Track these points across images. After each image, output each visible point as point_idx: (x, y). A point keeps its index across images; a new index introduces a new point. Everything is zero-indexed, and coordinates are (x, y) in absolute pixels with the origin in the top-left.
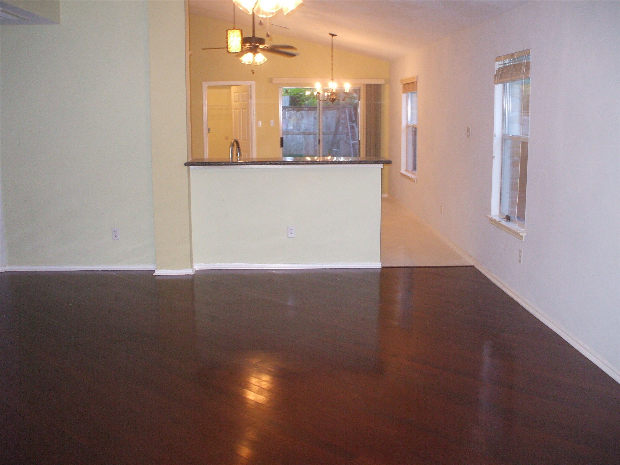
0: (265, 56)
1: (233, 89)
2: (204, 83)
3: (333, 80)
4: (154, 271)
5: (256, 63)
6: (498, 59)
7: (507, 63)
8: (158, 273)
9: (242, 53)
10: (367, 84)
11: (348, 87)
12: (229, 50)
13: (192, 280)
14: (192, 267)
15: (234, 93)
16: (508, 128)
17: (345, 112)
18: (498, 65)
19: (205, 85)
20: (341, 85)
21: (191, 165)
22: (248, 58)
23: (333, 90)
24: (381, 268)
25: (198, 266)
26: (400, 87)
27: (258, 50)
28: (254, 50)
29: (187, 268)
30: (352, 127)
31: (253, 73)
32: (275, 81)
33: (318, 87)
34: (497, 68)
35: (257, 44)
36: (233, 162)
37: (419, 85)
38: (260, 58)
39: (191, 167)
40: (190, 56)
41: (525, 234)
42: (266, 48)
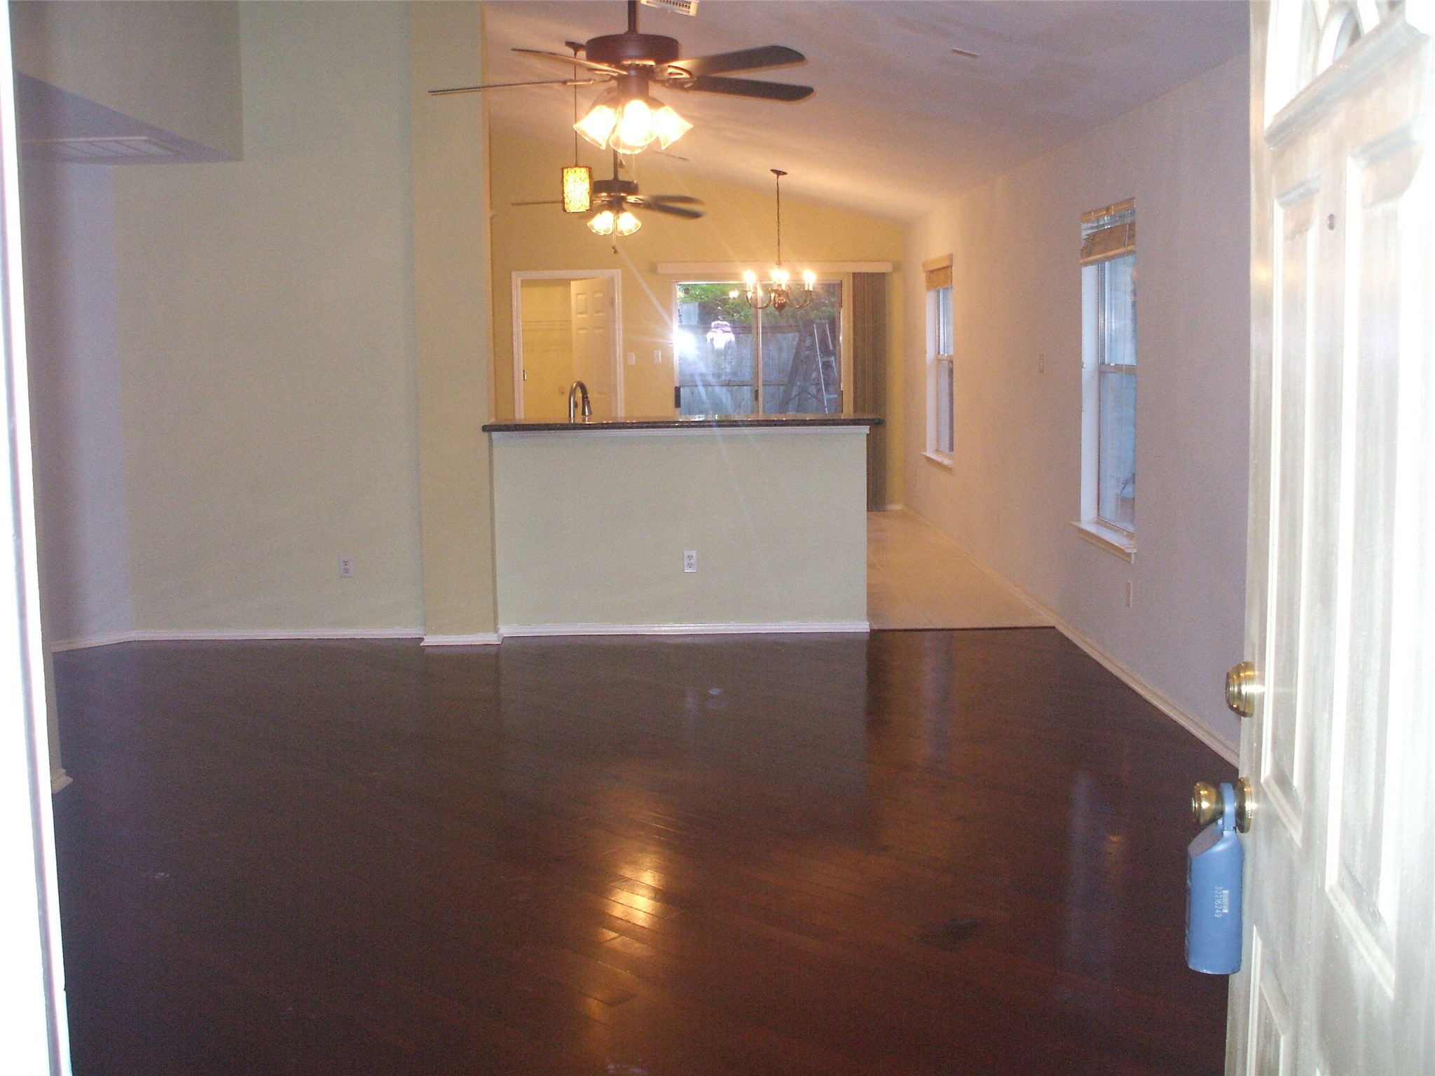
0: (638, 217)
1: (575, 286)
2: (514, 274)
3: (779, 264)
4: (422, 639)
5: (622, 232)
6: (1085, 216)
7: (1104, 225)
8: (429, 640)
9: (592, 211)
10: (854, 274)
11: (810, 278)
12: (566, 206)
13: (497, 655)
14: (496, 630)
15: (577, 294)
16: (1111, 350)
17: (812, 334)
18: (1086, 230)
19: (517, 278)
20: (796, 274)
21: (493, 430)
22: (603, 223)
23: (780, 285)
24: (869, 631)
25: (506, 630)
26: (922, 277)
27: (624, 205)
28: (616, 205)
29: (485, 631)
30: (827, 365)
31: (615, 252)
32: (662, 269)
33: (749, 278)
34: (1084, 234)
35: (622, 194)
36: (576, 424)
37: (957, 272)
38: (628, 222)
39: (495, 435)
40: (492, 218)
41: (1135, 551)
42: (641, 202)
